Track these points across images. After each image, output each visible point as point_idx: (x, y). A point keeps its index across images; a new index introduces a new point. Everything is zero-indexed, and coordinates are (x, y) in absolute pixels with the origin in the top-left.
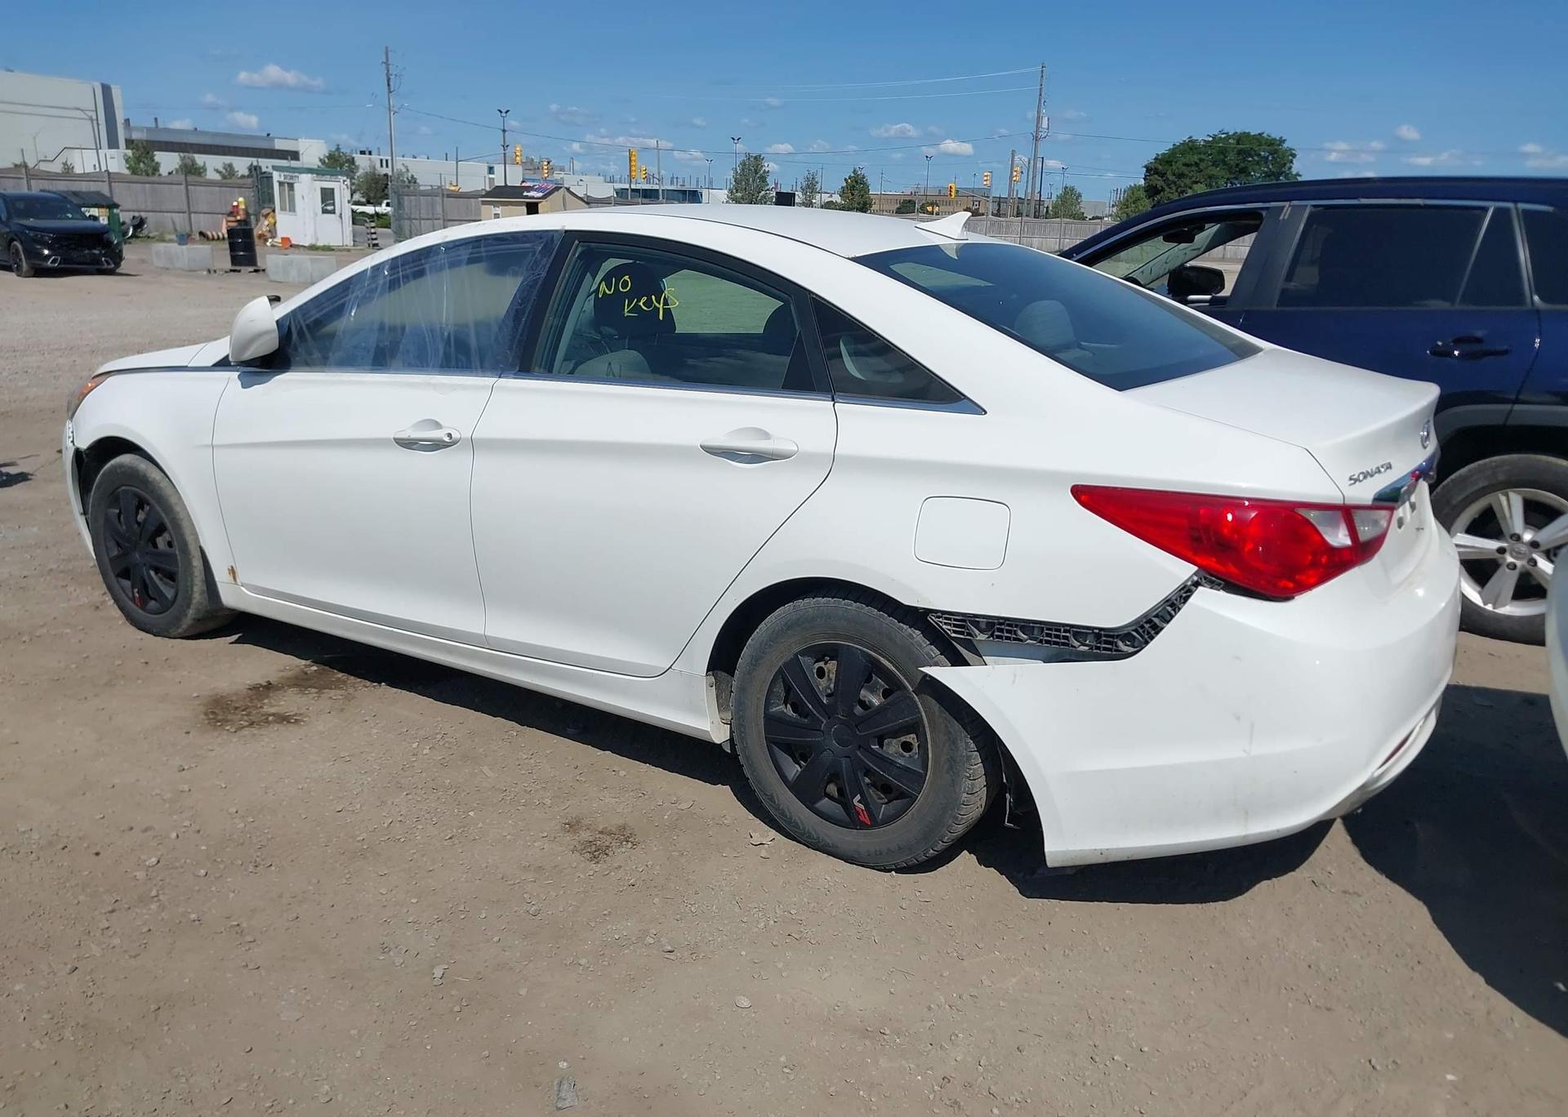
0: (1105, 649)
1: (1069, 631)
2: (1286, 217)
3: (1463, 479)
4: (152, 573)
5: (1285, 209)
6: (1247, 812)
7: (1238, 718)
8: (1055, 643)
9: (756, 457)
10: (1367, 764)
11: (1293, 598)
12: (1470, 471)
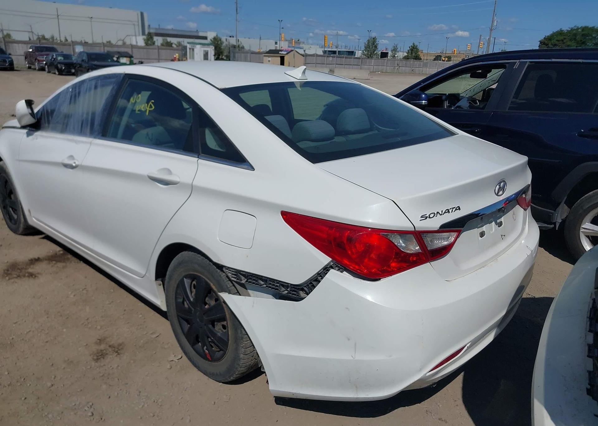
0: (293, 294)
1: (278, 283)
2: (516, 67)
3: (590, 197)
4: (11, 209)
5: (517, 63)
6: (357, 387)
7: (349, 339)
8: (273, 288)
9: (166, 183)
10: (421, 370)
11: (380, 279)
12: (593, 193)
